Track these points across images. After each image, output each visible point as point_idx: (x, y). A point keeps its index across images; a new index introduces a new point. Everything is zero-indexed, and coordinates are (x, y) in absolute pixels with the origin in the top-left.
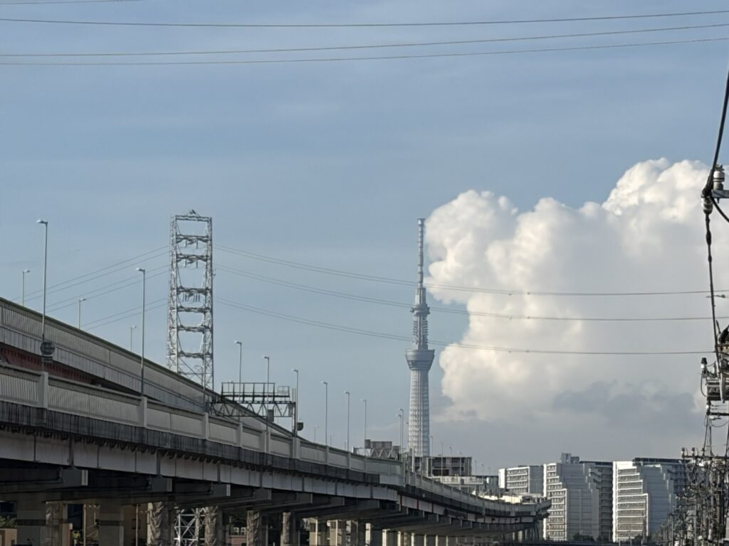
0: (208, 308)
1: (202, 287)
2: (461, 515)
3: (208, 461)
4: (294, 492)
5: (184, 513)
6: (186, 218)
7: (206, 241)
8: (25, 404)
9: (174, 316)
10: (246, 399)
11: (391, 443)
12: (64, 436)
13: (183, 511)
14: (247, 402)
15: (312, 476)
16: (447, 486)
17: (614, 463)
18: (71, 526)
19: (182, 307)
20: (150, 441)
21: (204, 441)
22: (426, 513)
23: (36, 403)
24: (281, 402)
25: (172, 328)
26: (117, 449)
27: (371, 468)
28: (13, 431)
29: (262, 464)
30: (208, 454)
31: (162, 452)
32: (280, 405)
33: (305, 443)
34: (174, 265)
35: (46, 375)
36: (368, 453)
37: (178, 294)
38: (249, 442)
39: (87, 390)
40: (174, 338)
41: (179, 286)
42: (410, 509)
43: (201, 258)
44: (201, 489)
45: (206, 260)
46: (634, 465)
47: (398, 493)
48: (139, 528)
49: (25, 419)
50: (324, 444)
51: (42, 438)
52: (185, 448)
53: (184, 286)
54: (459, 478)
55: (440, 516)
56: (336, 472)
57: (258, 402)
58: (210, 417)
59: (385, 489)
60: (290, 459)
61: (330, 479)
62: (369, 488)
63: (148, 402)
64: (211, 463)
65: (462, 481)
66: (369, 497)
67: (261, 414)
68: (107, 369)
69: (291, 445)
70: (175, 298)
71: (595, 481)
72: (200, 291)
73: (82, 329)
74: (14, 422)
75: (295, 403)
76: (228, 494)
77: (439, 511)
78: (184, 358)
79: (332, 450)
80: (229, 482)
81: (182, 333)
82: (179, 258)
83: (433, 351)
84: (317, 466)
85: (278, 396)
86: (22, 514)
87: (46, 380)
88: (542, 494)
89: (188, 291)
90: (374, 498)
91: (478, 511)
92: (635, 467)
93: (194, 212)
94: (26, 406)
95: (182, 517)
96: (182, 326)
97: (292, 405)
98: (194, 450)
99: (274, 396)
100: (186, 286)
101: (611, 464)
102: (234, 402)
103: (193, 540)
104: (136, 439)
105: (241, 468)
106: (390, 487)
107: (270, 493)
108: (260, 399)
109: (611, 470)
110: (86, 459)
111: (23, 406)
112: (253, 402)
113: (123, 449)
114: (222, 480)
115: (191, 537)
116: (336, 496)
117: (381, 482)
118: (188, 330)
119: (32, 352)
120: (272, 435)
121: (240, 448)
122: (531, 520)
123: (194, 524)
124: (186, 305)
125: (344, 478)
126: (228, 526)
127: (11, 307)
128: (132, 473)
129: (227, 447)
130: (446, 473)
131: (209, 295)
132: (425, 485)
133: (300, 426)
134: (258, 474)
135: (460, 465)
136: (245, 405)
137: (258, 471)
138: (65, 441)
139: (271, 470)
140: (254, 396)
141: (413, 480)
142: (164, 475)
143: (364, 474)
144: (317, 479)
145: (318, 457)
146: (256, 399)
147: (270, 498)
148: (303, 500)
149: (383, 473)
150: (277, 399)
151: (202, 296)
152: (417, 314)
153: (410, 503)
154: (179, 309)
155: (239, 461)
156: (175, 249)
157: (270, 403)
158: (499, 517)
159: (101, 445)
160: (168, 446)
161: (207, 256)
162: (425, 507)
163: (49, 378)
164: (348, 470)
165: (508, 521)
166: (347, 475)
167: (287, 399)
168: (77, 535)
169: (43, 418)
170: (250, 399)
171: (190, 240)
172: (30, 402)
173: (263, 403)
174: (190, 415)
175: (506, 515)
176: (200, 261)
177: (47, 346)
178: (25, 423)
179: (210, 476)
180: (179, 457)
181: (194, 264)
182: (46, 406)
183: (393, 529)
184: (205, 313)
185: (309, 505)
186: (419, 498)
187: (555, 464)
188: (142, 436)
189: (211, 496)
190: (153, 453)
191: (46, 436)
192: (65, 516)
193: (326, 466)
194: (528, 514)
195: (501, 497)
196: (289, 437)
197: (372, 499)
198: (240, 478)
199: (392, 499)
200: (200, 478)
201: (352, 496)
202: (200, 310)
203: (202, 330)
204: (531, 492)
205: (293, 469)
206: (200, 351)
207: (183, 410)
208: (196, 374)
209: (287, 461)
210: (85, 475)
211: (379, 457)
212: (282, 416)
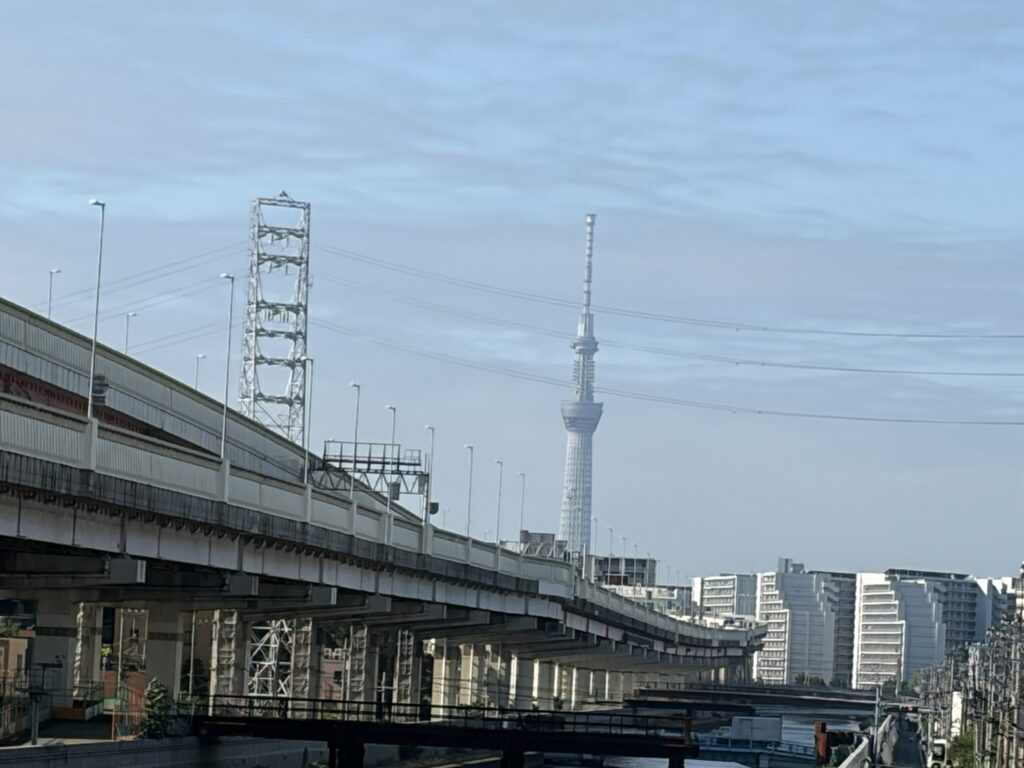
0: (300, 333)
1: (292, 301)
2: (646, 642)
3: (308, 554)
4: (421, 602)
6: (273, 203)
7: (301, 237)
8: (63, 463)
9: (252, 343)
10: (359, 466)
11: (553, 536)
12: (115, 510)
14: (359, 471)
15: (446, 579)
16: (628, 600)
17: (858, 576)
19: (262, 330)
20: (232, 522)
21: (304, 524)
22: (599, 638)
23: (80, 462)
24: (408, 473)
25: (246, 358)
26: (185, 532)
27: (528, 571)
28: (46, 501)
29: (380, 560)
30: (308, 543)
31: (247, 538)
32: (406, 477)
33: (438, 532)
34: (255, 269)
35: (96, 422)
36: (521, 548)
37: (257, 311)
38: (364, 528)
39: (151, 447)
40: (250, 374)
41: (260, 299)
42: (577, 632)
43: (292, 260)
44: (295, 591)
45: (300, 264)
46: (887, 579)
47: (563, 608)
48: (195, 644)
49: (64, 484)
50: (464, 534)
51: (85, 512)
52: (277, 533)
53: (266, 300)
54: (644, 589)
55: (617, 642)
56: (480, 575)
57: (376, 472)
58: (313, 491)
59: (546, 602)
60: (419, 555)
61: (470, 584)
62: (523, 599)
63: (232, 466)
64: (311, 557)
65: (649, 594)
66: (522, 612)
67: (378, 489)
68: (167, 415)
69: (420, 534)
70: (253, 316)
71: (829, 600)
72: (290, 308)
74: (48, 488)
75: (427, 475)
76: (334, 601)
77: (616, 635)
78: (263, 403)
79: (475, 542)
80: (333, 583)
81: (262, 367)
82: (261, 260)
83: (601, 405)
84: (455, 566)
85: (403, 464)
86: (44, 620)
87: (95, 431)
88: (754, 614)
89: (272, 307)
90: (530, 613)
91: (669, 637)
92: (888, 583)
93: (286, 195)
94: (66, 466)
95: (254, 631)
96: (262, 358)
97: (424, 478)
98: (290, 536)
99: (399, 464)
100: (270, 300)
101: (853, 576)
102: (341, 470)
103: (267, 664)
104: (212, 519)
105: (351, 564)
106: (553, 599)
107: (389, 602)
108: (379, 467)
109: (854, 585)
110: (144, 545)
112: (368, 470)
113: (193, 531)
114: (326, 581)
115: (264, 660)
116: (477, 609)
117: (541, 591)
118: (271, 363)
120: (395, 519)
121: (352, 536)
122: (739, 653)
123: (268, 642)
124: (269, 327)
125: (490, 583)
127: (38, 322)
128: (202, 567)
129: (334, 534)
130: (623, 582)
131: (302, 313)
132: (598, 599)
133: (434, 508)
134: (373, 575)
135: (640, 570)
136: (357, 476)
137: (374, 569)
138: (115, 518)
139: (392, 569)
140: (369, 463)
141: (583, 591)
142: (246, 571)
143: (518, 579)
144: (453, 584)
145: (456, 554)
146: (373, 467)
147: (388, 609)
148: (432, 614)
149: (544, 579)
150: (403, 468)
151: (292, 315)
152: (579, 352)
153: (577, 624)
154: (259, 332)
155: (350, 555)
156: (257, 246)
157: (393, 473)
158: (697, 646)
159: (164, 526)
160: (255, 530)
161: (301, 258)
162: (597, 629)
163: (100, 428)
164: (496, 573)
165: (708, 653)
166: (495, 579)
167: (418, 469)
168: (107, 651)
169: (88, 484)
170: (364, 466)
171: (278, 234)
172: (71, 460)
173: (382, 472)
174: (286, 486)
175: (706, 645)
176: (291, 265)
177: (100, 383)
178: (63, 491)
179: (310, 574)
180: (269, 545)
181: (283, 268)
182: (93, 467)
183: (549, 659)
184: (295, 340)
185: (440, 620)
186: (590, 616)
187: (774, 574)
188: (220, 515)
189: (308, 604)
190: (233, 540)
191: (90, 511)
192: (99, 624)
193: (467, 566)
194: (736, 645)
196: (408, 521)
197: (527, 615)
198: (349, 578)
199: (554, 617)
200: (296, 577)
201: (498, 610)
202: (289, 336)
203: (292, 364)
204: (738, 613)
205: (422, 568)
206: (286, 394)
207: (277, 480)
208: (279, 426)
209: (415, 557)
210: (142, 567)
211: (536, 555)
212: (408, 492)
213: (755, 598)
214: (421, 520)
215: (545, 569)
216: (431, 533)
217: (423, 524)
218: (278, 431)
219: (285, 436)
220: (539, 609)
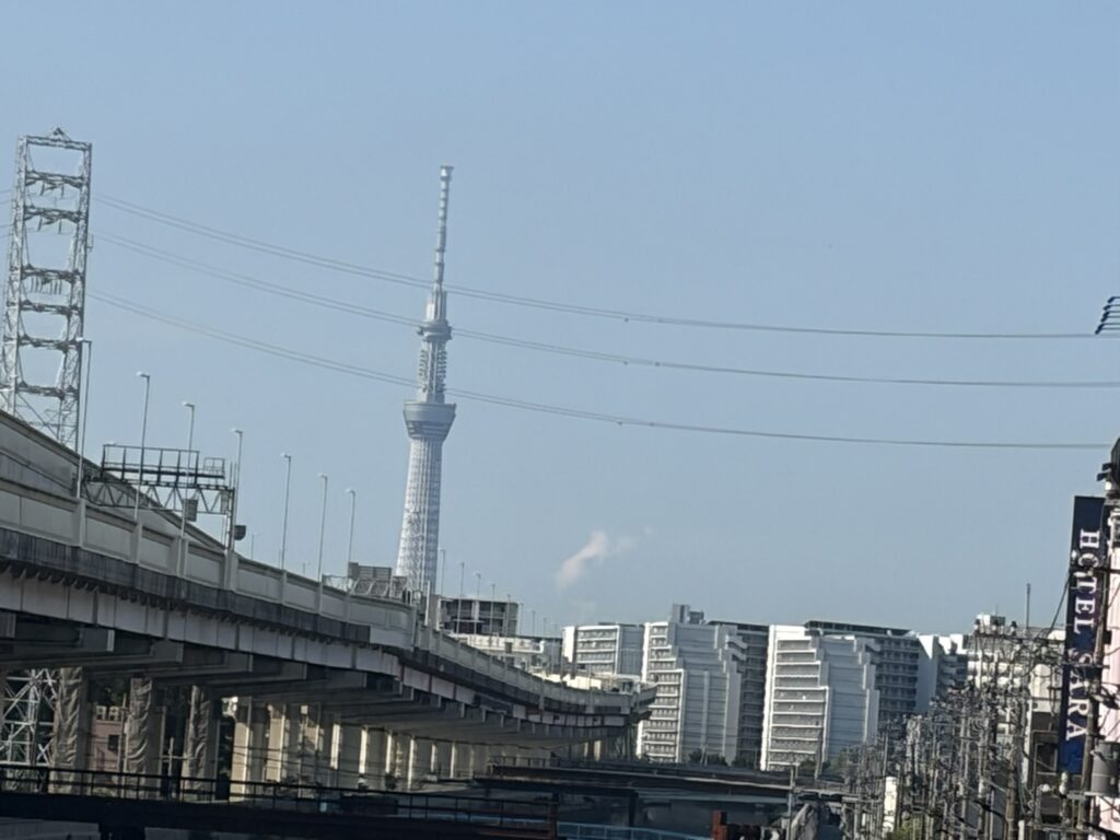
0: (75, 307)
1: (66, 267)
2: (503, 707)
3: (79, 587)
4: (221, 651)
6: (45, 142)
7: (79, 186)
9: (14, 319)
10: (146, 477)
11: (390, 570)
14: (147, 483)
15: (254, 622)
16: (482, 654)
17: (772, 628)
19: (28, 302)
21: (75, 549)
22: (444, 700)
24: (208, 487)
25: (7, 339)
27: (355, 615)
29: (170, 596)
30: (80, 573)
31: (4, 565)
32: (205, 492)
33: (243, 562)
34: (20, 225)
36: (349, 585)
37: (22, 279)
38: (151, 555)
40: (11, 358)
41: (25, 264)
42: (416, 692)
43: (68, 215)
44: (62, 634)
45: (76, 220)
46: (807, 634)
47: (400, 662)
50: (276, 565)
52: (41, 559)
53: (34, 265)
54: (502, 640)
55: (466, 706)
56: (296, 618)
57: (168, 485)
58: (88, 508)
59: (380, 652)
60: (220, 590)
61: (283, 630)
62: (350, 649)
64: (83, 591)
65: (509, 646)
66: (348, 666)
67: (170, 507)
69: (222, 564)
70: (16, 284)
71: (735, 658)
72: (63, 276)
75: (233, 491)
76: (110, 647)
77: (465, 697)
78: (26, 394)
79: (293, 578)
80: (110, 625)
81: (26, 349)
82: (28, 213)
83: (454, 407)
84: (265, 605)
85: (202, 476)
88: (640, 674)
89: (41, 273)
90: (358, 667)
91: (532, 700)
92: (809, 638)
93: (61, 133)
95: (7, 682)
96: (26, 337)
97: (229, 493)
98: (56, 563)
99: (197, 475)
100: (38, 264)
101: (766, 629)
102: (123, 482)
103: (24, 724)
105: (134, 601)
106: (387, 650)
107: (180, 649)
108: (172, 479)
109: (766, 638)
112: (158, 483)
114: (101, 622)
115: (19, 719)
116: (292, 661)
117: (373, 640)
118: (37, 344)
120: (191, 545)
121: (135, 566)
122: (620, 722)
123: (26, 697)
124: (36, 299)
125: (308, 628)
129: (114, 564)
130: (476, 630)
131: (79, 283)
132: (446, 651)
133: (239, 532)
134: (161, 613)
136: (144, 489)
137: (162, 608)
139: (185, 607)
140: (160, 473)
141: (426, 641)
143: (343, 624)
144: (262, 628)
145: (266, 589)
146: (164, 478)
147: (179, 658)
148: (235, 665)
149: (377, 625)
150: (202, 481)
151: (66, 285)
152: (429, 339)
153: (417, 681)
154: (24, 305)
155: (132, 588)
156: (23, 196)
157: (189, 486)
158: (567, 713)
160: (13, 556)
161: (79, 213)
162: (443, 689)
164: (316, 615)
165: (581, 722)
166: (315, 624)
167: (220, 482)
170: (153, 478)
171: (51, 182)
173: (176, 486)
174: (52, 500)
175: (578, 711)
176: (65, 221)
179: (81, 613)
180: (30, 575)
181: (55, 225)
183: (380, 726)
184: (69, 316)
185: (244, 674)
186: (433, 673)
187: (665, 624)
189: (79, 650)
193: (280, 606)
194: (617, 712)
195: (573, 677)
196: (207, 547)
197: (354, 669)
198: (132, 619)
199: (388, 672)
200: (63, 616)
201: (318, 662)
202: (62, 311)
203: (63, 347)
204: (621, 672)
205: (224, 608)
206: (57, 384)
207: (42, 492)
208: (45, 424)
209: (215, 594)
211: (367, 593)
212: (208, 512)
213: (642, 654)
214: (223, 547)
215: (378, 613)
216: (235, 562)
217: (226, 552)
218: (46, 431)
219: (54, 437)
220: (368, 663)
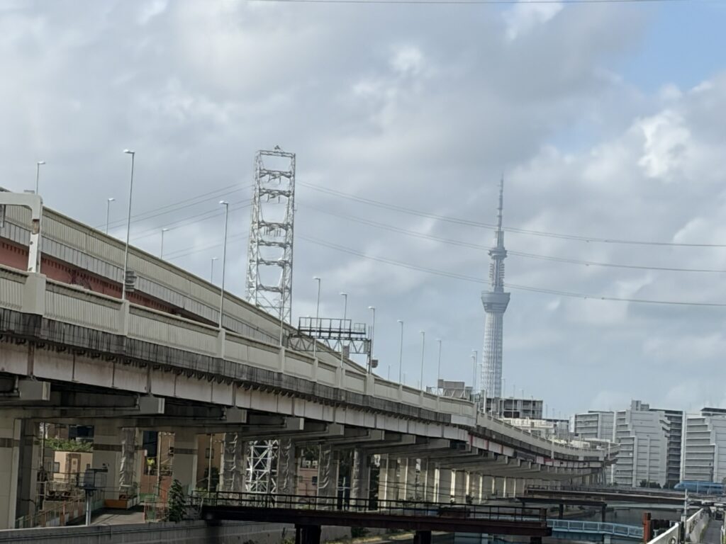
0: (288, 243)
1: (282, 221)
2: (531, 458)
3: (283, 394)
4: (366, 428)
5: (257, 444)
6: (270, 153)
7: (289, 177)
8: (105, 331)
9: (255, 250)
10: (323, 334)
11: (463, 383)
12: (142, 364)
13: (256, 442)
14: (323, 338)
15: (384, 413)
16: (517, 429)
17: (684, 412)
18: (146, 452)
19: (262, 241)
20: (227, 373)
21: (280, 374)
22: (496, 454)
23: (117, 331)
24: (357, 339)
25: (251, 261)
26: (193, 379)
27: (441, 408)
28: (93, 357)
29: (336, 400)
30: (283, 387)
31: (239, 383)
32: (356, 342)
33: (378, 380)
34: (257, 199)
35: (128, 303)
36: (441, 392)
37: (259, 228)
38: (323, 377)
39: (168, 320)
40: (254, 272)
41: (261, 220)
42: (480, 450)
43: (281, 193)
44: (276, 421)
45: (288, 196)
47: (469, 434)
48: (212, 458)
49: (105, 345)
50: (397, 382)
51: (121, 365)
52: (260, 380)
53: (265, 220)
54: (530, 421)
55: (509, 457)
56: (409, 410)
57: (335, 338)
58: (286, 351)
59: (457, 428)
60: (364, 396)
61: (402, 417)
62: (440, 427)
63: (227, 334)
64: (285, 397)
65: (533, 424)
66: (440, 436)
67: (336, 350)
68: (187, 300)
69: (365, 381)
70: (256, 231)
71: (664, 429)
72: (281, 226)
73: (164, 259)
74: (94, 348)
75: (370, 341)
76: (302, 427)
77: (508, 452)
78: (263, 292)
79: (405, 388)
80: (302, 415)
81: (262, 266)
82: (261, 193)
83: (509, 294)
84: (390, 403)
85: (354, 333)
86: (97, 439)
87: (127, 309)
88: (611, 439)
89: (269, 225)
90: (445, 437)
91: (547, 454)
92: (705, 417)
93: (279, 148)
94: (107, 333)
95: (256, 448)
96: (262, 260)
97: (368, 342)
98: (269, 382)
99: (350, 333)
100: (267, 220)
101: (680, 413)
102: (310, 337)
103: (265, 471)
104: (213, 370)
105: (315, 402)
106: (461, 427)
107: (342, 428)
108: (337, 335)
109: (681, 418)
110: (164, 387)
111: (103, 332)
112: (329, 337)
113: (200, 379)
114: (296, 414)
115: (263, 468)
116: (408, 434)
117: (453, 422)
118: (268, 264)
119: (115, 279)
120: (346, 371)
121: (315, 382)
122: (599, 465)
123: (266, 456)
124: (267, 239)
125: (416, 416)
126: (299, 459)
127: (95, 235)
128: (208, 403)
129: (302, 382)
130: (517, 415)
131: (290, 230)
132: (495, 427)
133: (374, 364)
134: (331, 409)
135: (532, 408)
136: (322, 341)
137: (332, 406)
138: (143, 369)
139: (344, 405)
140: (330, 332)
141: (484, 421)
142: (238, 406)
143: (436, 413)
144: (389, 416)
145: (391, 395)
146: (333, 335)
147: (342, 433)
148: (375, 436)
149: (456, 414)
150: (353, 336)
151: (283, 231)
152: (494, 258)
153: (480, 444)
154: (260, 243)
155: (314, 395)
156: (259, 182)
157: (346, 339)
158: (568, 461)
159: (178, 374)
160: (244, 378)
161: (289, 192)
162: (495, 448)
163: (131, 307)
164: (420, 409)
165: (576, 465)
166: (420, 413)
167: (363, 336)
168: (151, 462)
169: (122, 345)
170: (327, 335)
171: (273, 175)
172: (110, 329)
173: (339, 339)
174: (267, 348)
175: (574, 459)
176: (282, 196)
177: (130, 276)
178: (105, 350)
179: (284, 407)
180: (255, 388)
181: (277, 198)
182: (126, 334)
183: (462, 469)
184: (285, 248)
185: (380, 441)
186: (489, 439)
188: (218, 367)
189: (285, 429)
190: (229, 384)
191: (125, 364)
192: (141, 443)
193: (399, 403)
194: (596, 460)
195: (571, 441)
196: (360, 374)
197: (443, 438)
198: (315, 412)
199: (462, 439)
200: (275, 411)
201: (423, 434)
202: (281, 245)
203: (283, 265)
204: (601, 438)
205: (367, 406)
206: (279, 285)
207: (260, 343)
208: (274, 307)
209: (361, 398)
210: (162, 402)
211: (451, 396)
212: (357, 353)
213: (612, 428)
214: (366, 371)
215: (455, 406)
216: (373, 379)
217: (367, 375)
220: (451, 434)
